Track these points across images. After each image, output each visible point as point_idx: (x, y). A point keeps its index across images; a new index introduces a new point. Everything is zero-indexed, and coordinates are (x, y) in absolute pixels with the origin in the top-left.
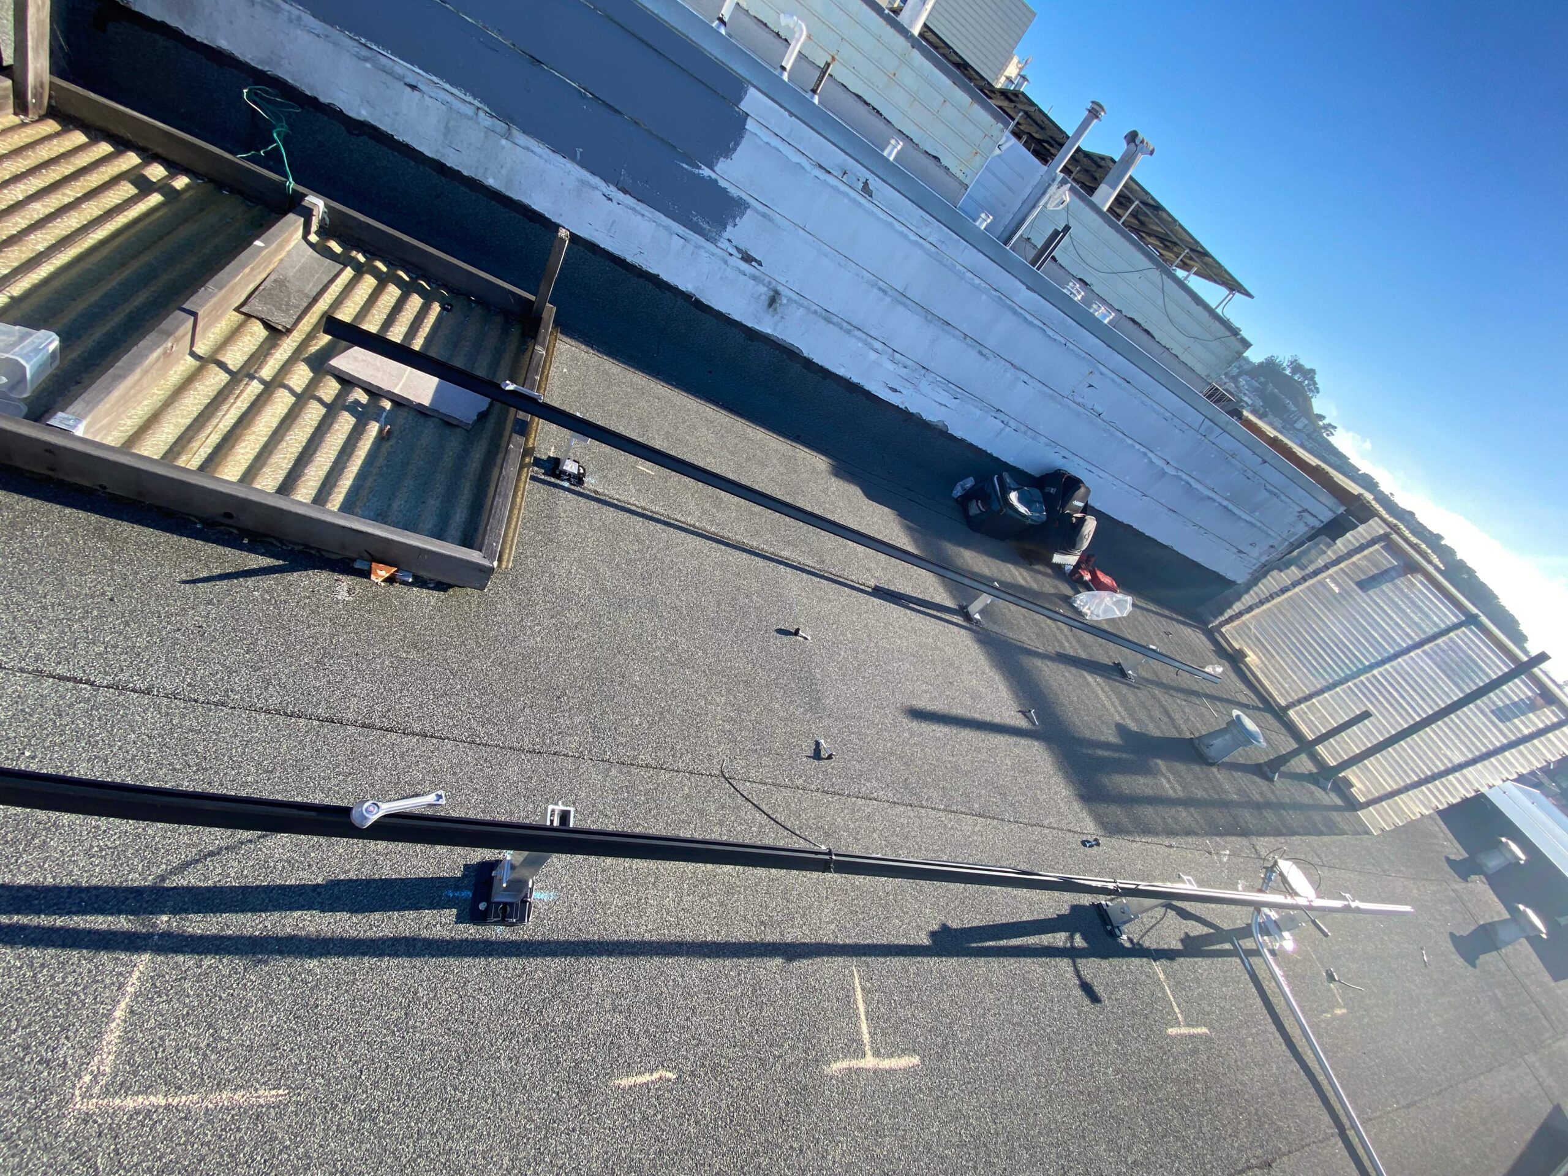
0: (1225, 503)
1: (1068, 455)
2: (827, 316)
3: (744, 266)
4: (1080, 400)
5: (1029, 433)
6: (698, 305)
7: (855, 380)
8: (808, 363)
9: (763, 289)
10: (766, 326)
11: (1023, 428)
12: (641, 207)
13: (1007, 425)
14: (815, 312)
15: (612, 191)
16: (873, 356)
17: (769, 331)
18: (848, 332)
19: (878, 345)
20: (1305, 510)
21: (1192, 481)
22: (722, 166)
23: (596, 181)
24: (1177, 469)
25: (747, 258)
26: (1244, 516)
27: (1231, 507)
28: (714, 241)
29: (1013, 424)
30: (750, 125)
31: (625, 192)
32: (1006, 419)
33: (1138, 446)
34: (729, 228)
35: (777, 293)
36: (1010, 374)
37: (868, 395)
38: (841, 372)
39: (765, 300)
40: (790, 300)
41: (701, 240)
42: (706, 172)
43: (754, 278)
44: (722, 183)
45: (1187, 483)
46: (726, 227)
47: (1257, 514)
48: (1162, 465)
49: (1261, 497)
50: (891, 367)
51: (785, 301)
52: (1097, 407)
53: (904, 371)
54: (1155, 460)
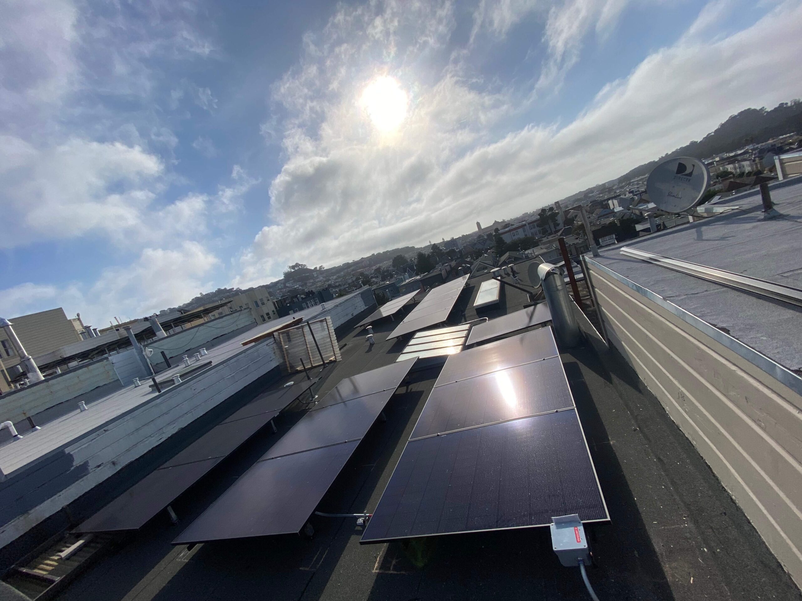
0: (253, 362)
1: (211, 398)
2: (128, 450)
3: (100, 468)
4: (197, 393)
5: (198, 407)
6: (100, 484)
7: (150, 448)
8: (137, 459)
9: (109, 465)
10: (119, 468)
11: (195, 408)
12: (68, 489)
13: (191, 412)
14: (125, 453)
15: (59, 494)
16: (147, 442)
17: (120, 468)
18: (136, 446)
19: (146, 439)
20: (267, 344)
21: (240, 370)
22: (74, 464)
24: (234, 373)
25: (99, 466)
26: (260, 358)
27: (254, 361)
28: (89, 473)
29: (192, 411)
30: (71, 453)
31: (62, 491)
33: (221, 381)
35: (112, 462)
36: (178, 408)
37: (156, 446)
38: (145, 452)
39: (112, 466)
40: (117, 459)
41: (86, 476)
42: (72, 468)
43: (105, 466)
44: (78, 465)
46: (88, 469)
47: (261, 356)
48: (230, 376)
49: (256, 354)
50: (153, 438)
51: (116, 460)
52: (202, 389)
53: (157, 435)
54: (227, 378)
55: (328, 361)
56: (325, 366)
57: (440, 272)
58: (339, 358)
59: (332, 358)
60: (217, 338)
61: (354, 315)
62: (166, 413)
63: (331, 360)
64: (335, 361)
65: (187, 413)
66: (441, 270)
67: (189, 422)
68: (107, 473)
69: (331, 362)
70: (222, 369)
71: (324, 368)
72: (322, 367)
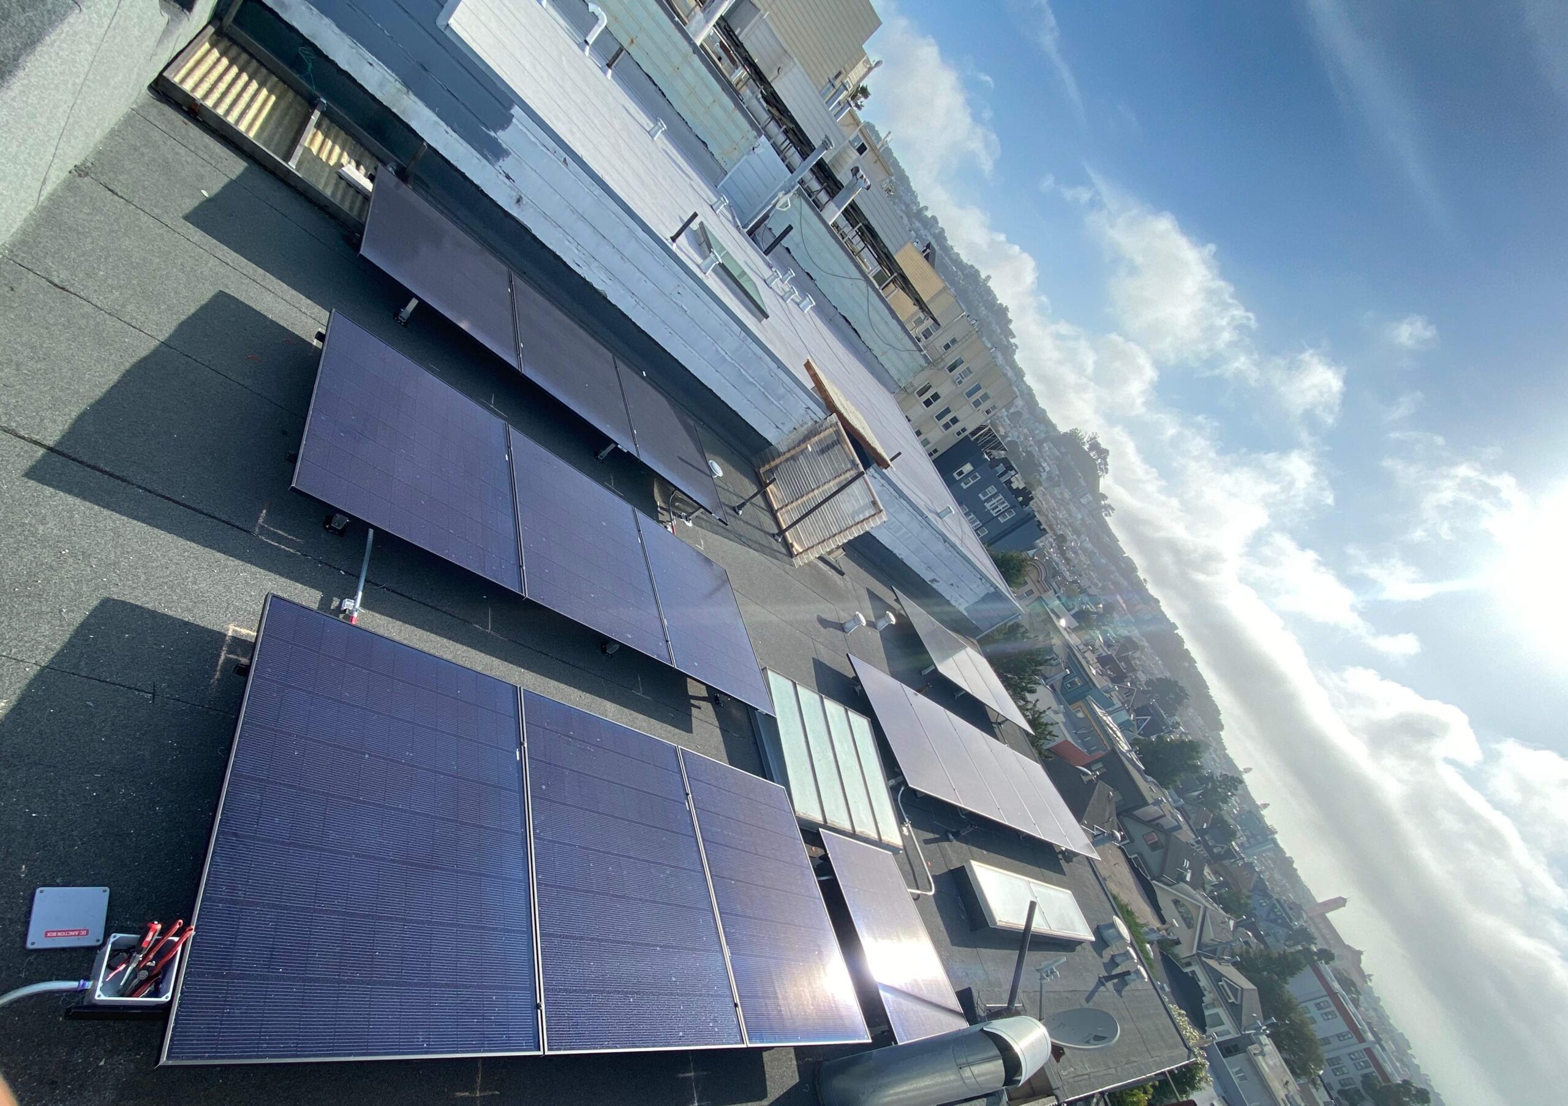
0: (763, 390)
1: (672, 332)
2: (546, 216)
3: (506, 180)
4: (674, 300)
5: (651, 312)
6: (482, 191)
7: (558, 253)
8: (534, 237)
9: (514, 194)
10: (514, 211)
11: (647, 309)
12: (461, 140)
13: (638, 303)
14: (539, 212)
15: (449, 130)
16: (567, 243)
17: (515, 215)
18: (555, 227)
19: (569, 238)
20: (809, 408)
21: (742, 370)
22: (500, 133)
23: (442, 123)
24: (732, 359)
25: (508, 177)
26: (775, 403)
27: (766, 393)
28: (493, 165)
29: (641, 304)
30: (514, 120)
31: (455, 132)
32: (638, 300)
33: (709, 338)
34: (501, 161)
35: (521, 197)
36: (638, 274)
37: (565, 263)
38: (551, 247)
39: (515, 199)
40: (527, 202)
41: (487, 163)
42: (493, 134)
43: (510, 187)
44: (499, 141)
45: (739, 370)
46: (499, 160)
47: (782, 402)
48: (723, 353)
49: (782, 391)
50: (577, 252)
51: (524, 202)
52: (684, 307)
53: (583, 256)
54: (719, 349)
55: (790, 542)
56: (776, 537)
57: (1150, 801)
58: (798, 562)
59: (797, 548)
60: (847, 324)
61: (935, 586)
62: (623, 256)
63: (792, 546)
64: (791, 554)
65: (633, 296)
66: (1157, 803)
67: (619, 307)
68: (501, 195)
69: (788, 547)
70: (732, 333)
71: (773, 536)
72: (776, 531)
